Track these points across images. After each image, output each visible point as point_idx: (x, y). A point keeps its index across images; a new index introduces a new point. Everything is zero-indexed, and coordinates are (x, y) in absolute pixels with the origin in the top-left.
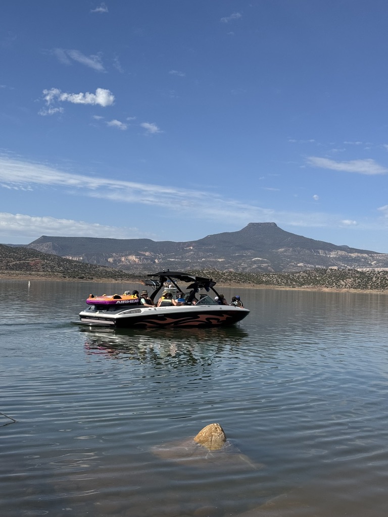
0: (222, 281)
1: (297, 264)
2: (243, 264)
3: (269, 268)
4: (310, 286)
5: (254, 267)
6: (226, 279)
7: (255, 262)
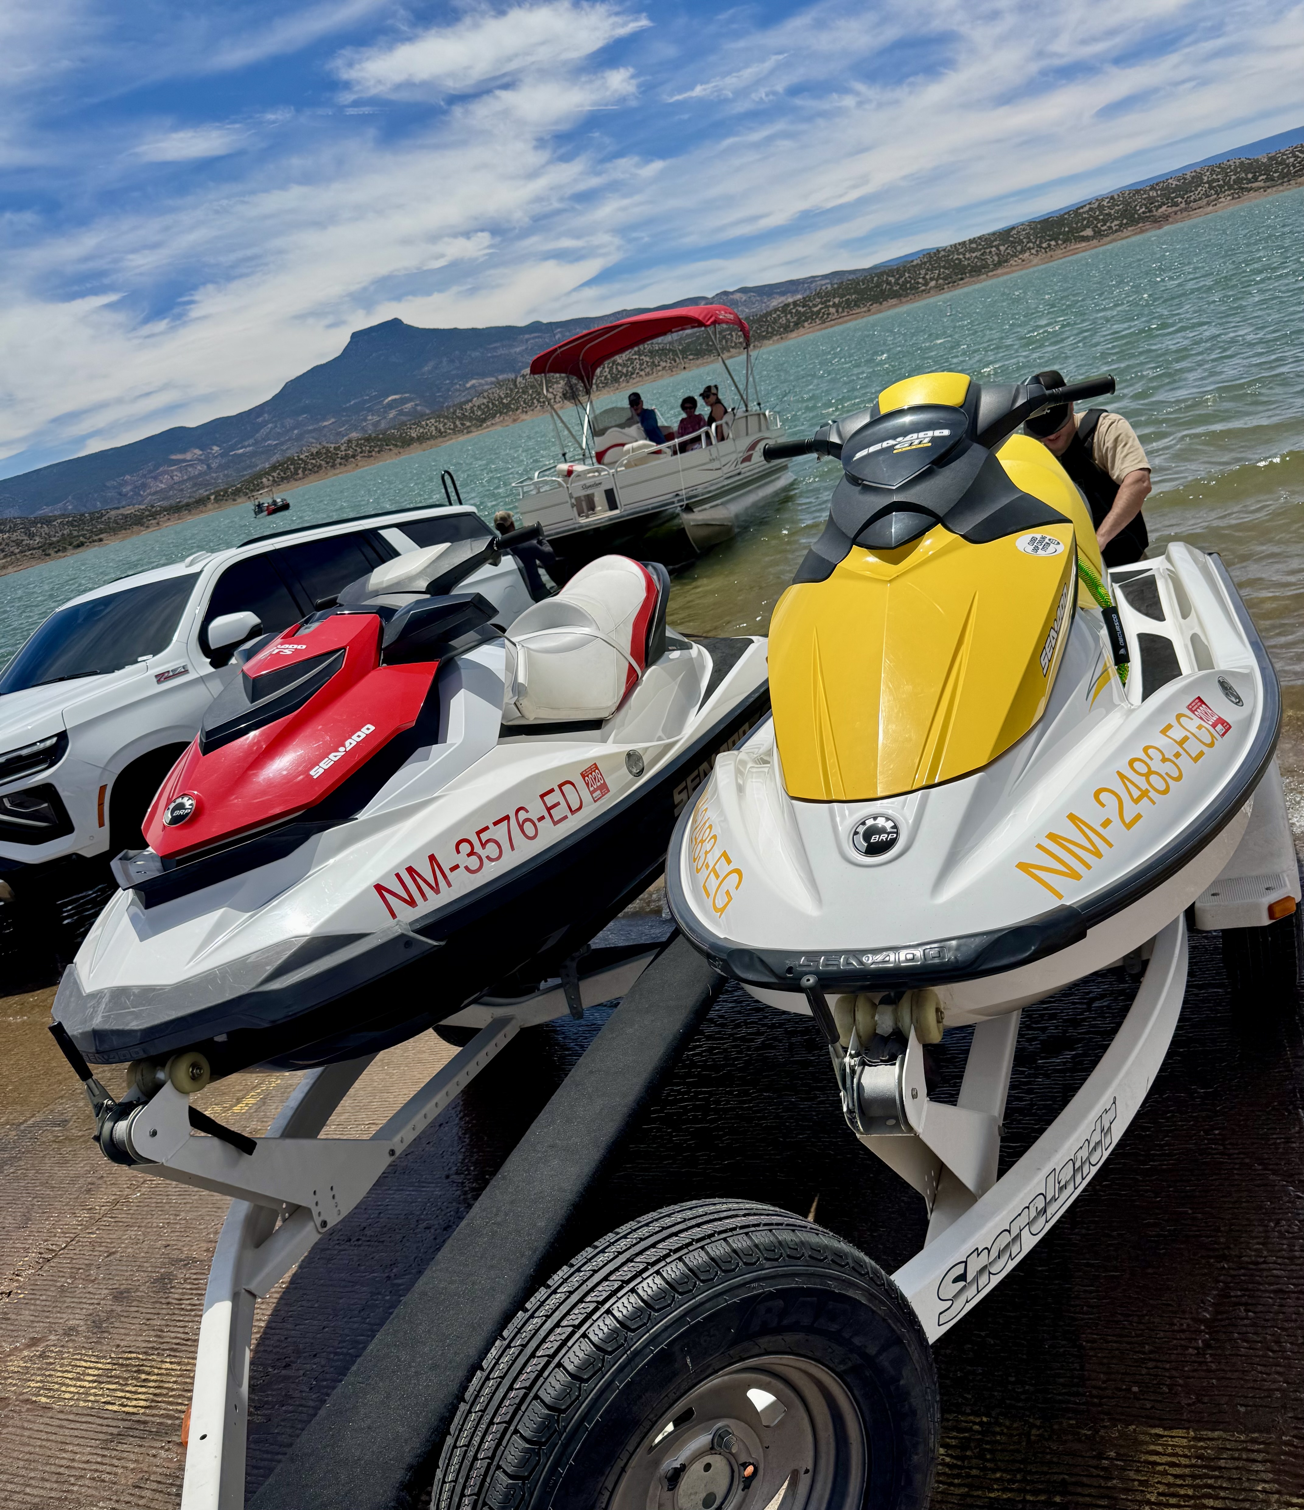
0: (340, 464)
1: (464, 386)
2: (370, 418)
3: (419, 408)
4: (497, 419)
5: (391, 416)
6: (346, 458)
7: (391, 406)
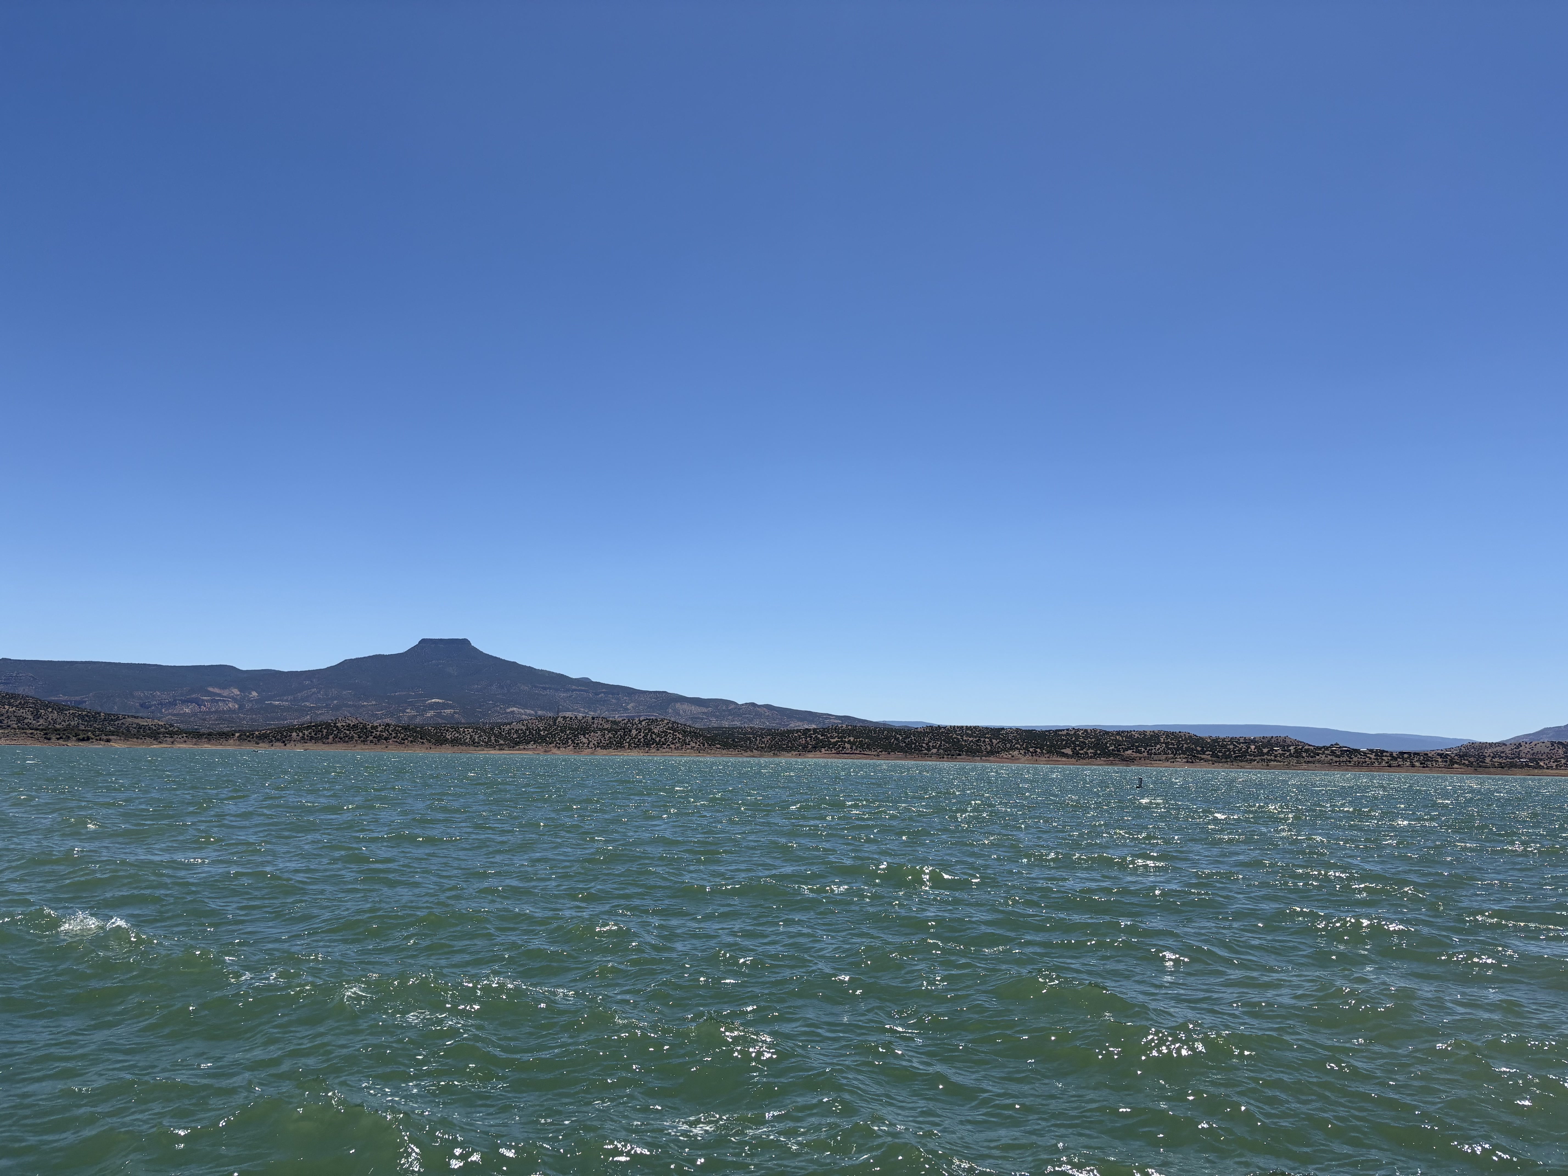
1: (505, 710)
2: (409, 711)
3: (457, 716)
5: (429, 715)
7: (432, 707)
